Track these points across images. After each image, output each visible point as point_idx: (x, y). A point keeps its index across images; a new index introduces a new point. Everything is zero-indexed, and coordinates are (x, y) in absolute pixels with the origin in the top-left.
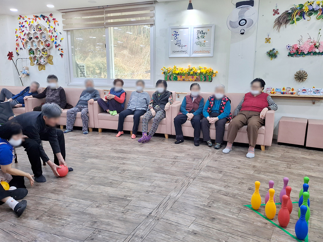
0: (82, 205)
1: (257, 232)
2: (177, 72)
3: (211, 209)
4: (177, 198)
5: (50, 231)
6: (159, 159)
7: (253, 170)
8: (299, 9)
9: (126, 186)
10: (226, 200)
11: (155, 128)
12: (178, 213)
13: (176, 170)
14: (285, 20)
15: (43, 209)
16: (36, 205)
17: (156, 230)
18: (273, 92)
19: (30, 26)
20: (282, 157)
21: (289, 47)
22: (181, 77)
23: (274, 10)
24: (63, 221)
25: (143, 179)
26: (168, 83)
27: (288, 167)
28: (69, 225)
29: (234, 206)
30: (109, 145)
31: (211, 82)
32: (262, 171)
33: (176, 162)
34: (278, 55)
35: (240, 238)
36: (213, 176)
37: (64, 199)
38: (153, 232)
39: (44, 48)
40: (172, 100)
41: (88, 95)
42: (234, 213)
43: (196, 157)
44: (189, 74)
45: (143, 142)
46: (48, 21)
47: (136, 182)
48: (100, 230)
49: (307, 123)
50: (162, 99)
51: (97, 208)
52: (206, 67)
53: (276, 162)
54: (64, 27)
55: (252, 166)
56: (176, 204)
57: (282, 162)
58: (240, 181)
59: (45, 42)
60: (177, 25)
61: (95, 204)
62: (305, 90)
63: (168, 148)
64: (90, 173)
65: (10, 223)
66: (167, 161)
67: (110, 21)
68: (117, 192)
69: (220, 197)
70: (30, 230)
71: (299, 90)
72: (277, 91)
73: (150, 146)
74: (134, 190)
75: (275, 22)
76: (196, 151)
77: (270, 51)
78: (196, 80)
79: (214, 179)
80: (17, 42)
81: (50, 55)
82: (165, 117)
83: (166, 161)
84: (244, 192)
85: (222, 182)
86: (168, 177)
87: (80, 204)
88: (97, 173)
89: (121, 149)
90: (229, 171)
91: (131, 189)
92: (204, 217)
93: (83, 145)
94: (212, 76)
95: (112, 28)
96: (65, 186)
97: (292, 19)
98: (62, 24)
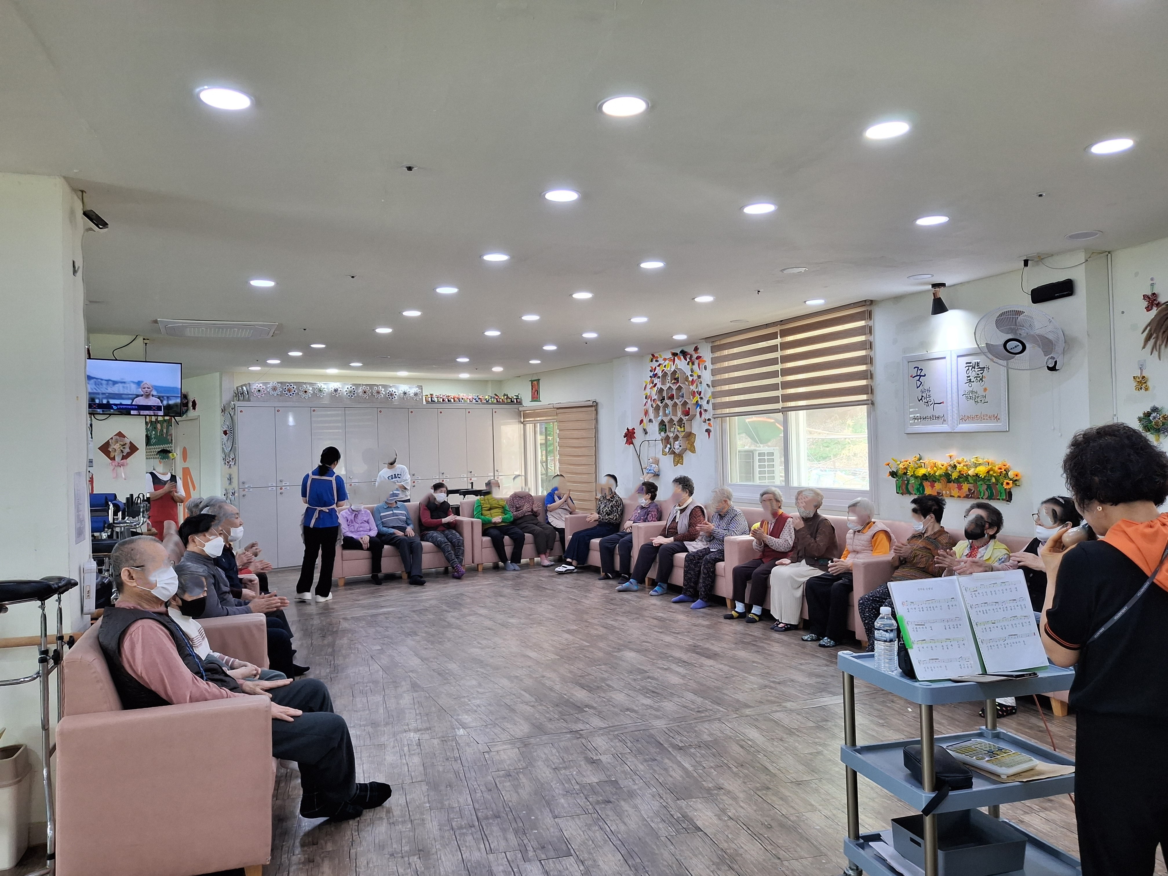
19: (665, 375)
22: (933, 486)
23: (1144, 296)
31: (1010, 501)
39: (681, 419)
44: (949, 478)
46: (690, 363)
59: (684, 405)
60: (921, 353)
78: (967, 497)
80: (646, 407)
81: (691, 433)
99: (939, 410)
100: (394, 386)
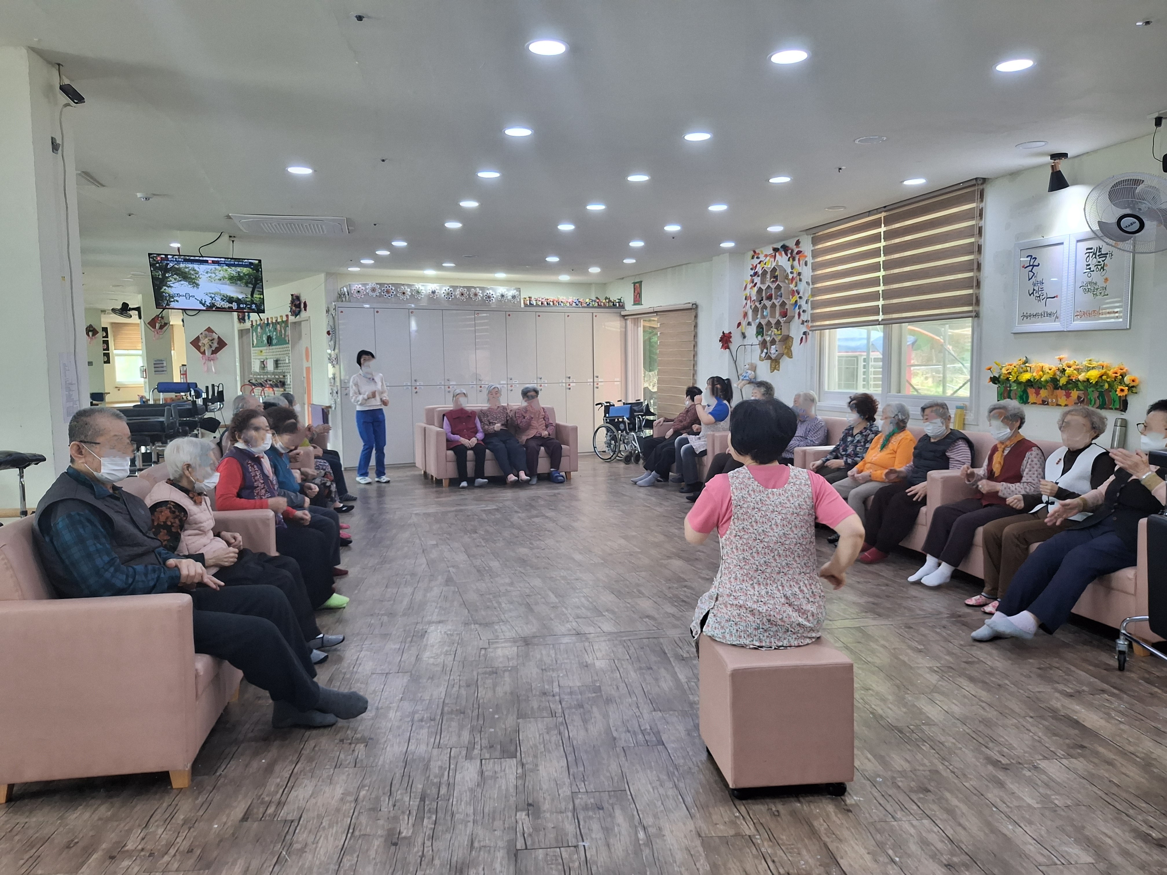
19: (764, 273)
22: (1037, 394)
39: (779, 321)
44: (1056, 384)
59: (782, 305)
60: (1034, 238)
81: (788, 336)
99: (1051, 306)
100: (491, 289)
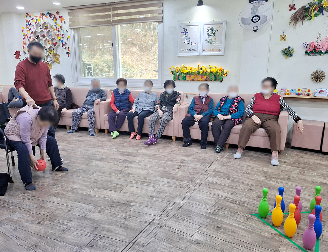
0: (84, 210)
1: (263, 243)
2: (186, 71)
3: (216, 218)
4: (181, 205)
5: (51, 236)
6: (165, 163)
7: (264, 176)
8: (317, 4)
9: (130, 190)
10: (233, 208)
11: (162, 130)
12: (181, 221)
13: (182, 174)
14: (302, 16)
15: (45, 213)
16: (38, 209)
17: (157, 238)
18: (287, 93)
19: (37, 24)
20: (295, 162)
21: (305, 45)
22: (190, 77)
23: (290, 5)
24: (64, 226)
25: (147, 183)
26: (176, 83)
27: (301, 174)
28: (70, 230)
29: (240, 214)
30: (115, 147)
31: (222, 81)
32: (273, 178)
33: (182, 166)
34: (294, 54)
35: (245, 250)
36: (221, 182)
37: (66, 203)
38: (155, 240)
39: (51, 47)
40: (180, 100)
41: (95, 95)
42: (240, 222)
43: (204, 161)
44: (198, 74)
45: (149, 145)
46: (54, 19)
47: (140, 187)
48: (100, 237)
49: (323, 126)
50: (169, 100)
51: (99, 213)
52: (216, 66)
53: (288, 167)
54: (70, 25)
55: (263, 171)
56: (180, 211)
57: (295, 168)
58: (249, 187)
59: (52, 40)
60: (186, 22)
61: (97, 209)
62: (322, 91)
63: (174, 151)
64: (93, 176)
65: (12, 227)
66: (174, 165)
67: (117, 18)
68: (121, 197)
69: (227, 205)
70: (31, 235)
71: (316, 91)
72: (292, 92)
73: (156, 149)
74: (137, 195)
75: (291, 18)
76: (204, 155)
77: (286, 49)
78: (205, 80)
79: (221, 185)
80: (24, 40)
81: (56, 54)
82: (173, 119)
83: (172, 165)
84: (253, 199)
85: (230, 189)
86: (174, 182)
87: (81, 209)
88: (100, 176)
89: (127, 152)
90: (238, 177)
91: (134, 194)
92: (209, 225)
93: (88, 147)
94: (222, 76)
95: (119, 25)
96: (68, 190)
97: (310, 15)
98: (69, 22)
